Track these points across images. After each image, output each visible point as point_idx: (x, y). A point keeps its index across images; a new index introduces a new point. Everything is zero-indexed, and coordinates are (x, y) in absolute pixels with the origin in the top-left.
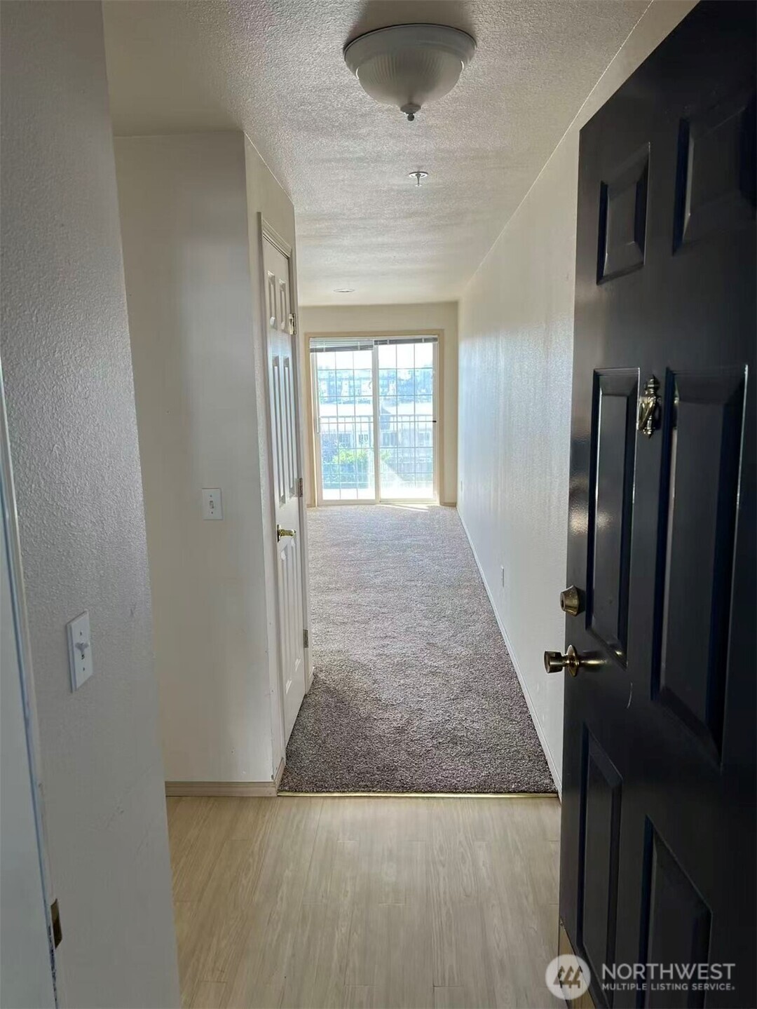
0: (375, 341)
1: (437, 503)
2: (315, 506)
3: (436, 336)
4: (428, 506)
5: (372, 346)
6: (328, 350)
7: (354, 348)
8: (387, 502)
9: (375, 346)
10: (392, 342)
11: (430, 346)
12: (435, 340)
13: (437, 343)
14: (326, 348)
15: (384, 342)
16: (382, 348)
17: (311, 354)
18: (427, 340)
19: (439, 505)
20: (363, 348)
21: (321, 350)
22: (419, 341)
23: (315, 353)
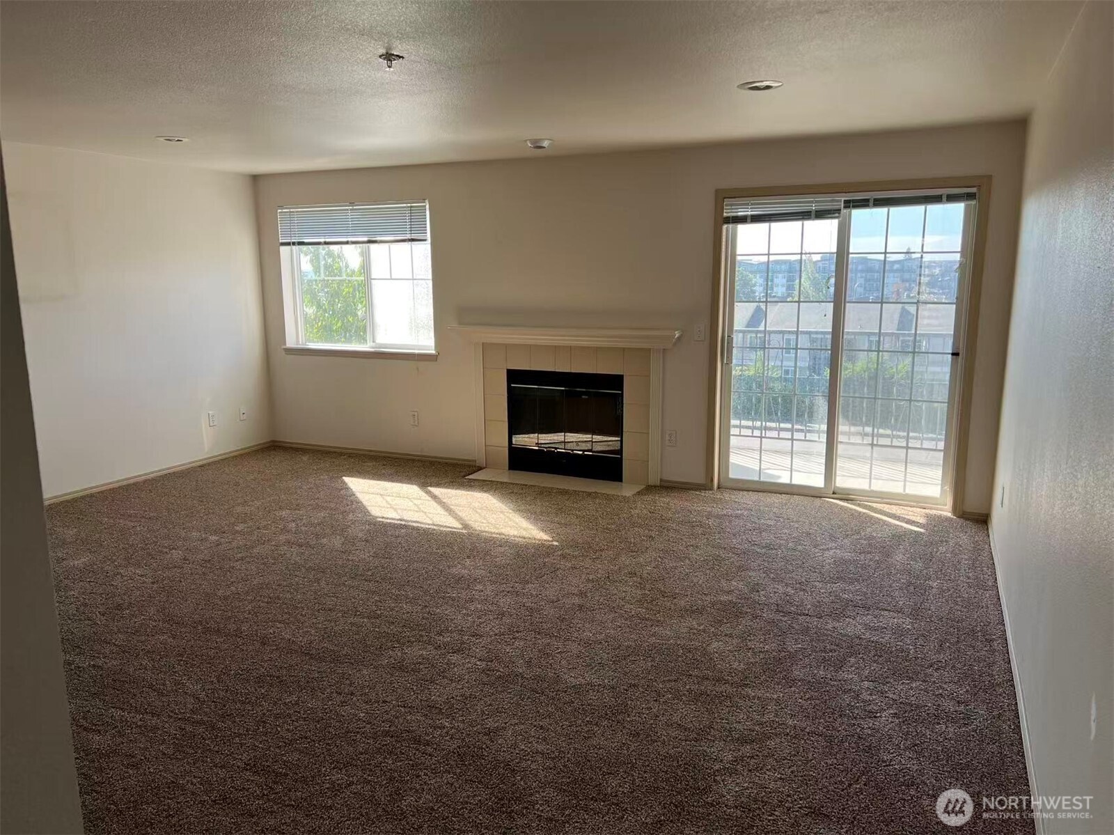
0: (846, 202)
1: (947, 512)
2: (711, 489)
3: (974, 190)
4: (927, 516)
5: (839, 211)
6: (756, 219)
7: (805, 215)
8: (846, 496)
9: (844, 211)
10: (879, 203)
11: (957, 210)
12: (970, 196)
13: (973, 202)
14: (752, 216)
15: (863, 204)
16: (858, 214)
17: (725, 227)
18: (952, 198)
19: (949, 515)
20: (820, 215)
21: (743, 220)
22: (937, 199)
23: (731, 226)
